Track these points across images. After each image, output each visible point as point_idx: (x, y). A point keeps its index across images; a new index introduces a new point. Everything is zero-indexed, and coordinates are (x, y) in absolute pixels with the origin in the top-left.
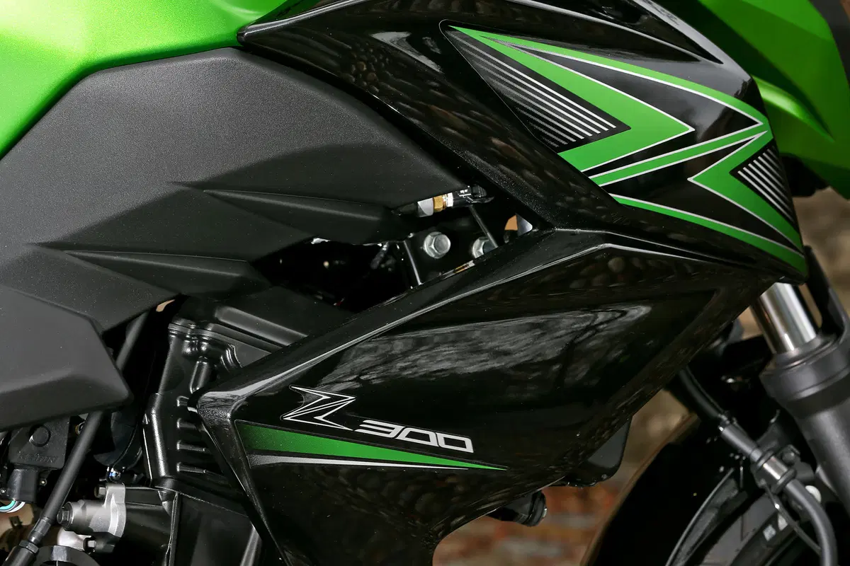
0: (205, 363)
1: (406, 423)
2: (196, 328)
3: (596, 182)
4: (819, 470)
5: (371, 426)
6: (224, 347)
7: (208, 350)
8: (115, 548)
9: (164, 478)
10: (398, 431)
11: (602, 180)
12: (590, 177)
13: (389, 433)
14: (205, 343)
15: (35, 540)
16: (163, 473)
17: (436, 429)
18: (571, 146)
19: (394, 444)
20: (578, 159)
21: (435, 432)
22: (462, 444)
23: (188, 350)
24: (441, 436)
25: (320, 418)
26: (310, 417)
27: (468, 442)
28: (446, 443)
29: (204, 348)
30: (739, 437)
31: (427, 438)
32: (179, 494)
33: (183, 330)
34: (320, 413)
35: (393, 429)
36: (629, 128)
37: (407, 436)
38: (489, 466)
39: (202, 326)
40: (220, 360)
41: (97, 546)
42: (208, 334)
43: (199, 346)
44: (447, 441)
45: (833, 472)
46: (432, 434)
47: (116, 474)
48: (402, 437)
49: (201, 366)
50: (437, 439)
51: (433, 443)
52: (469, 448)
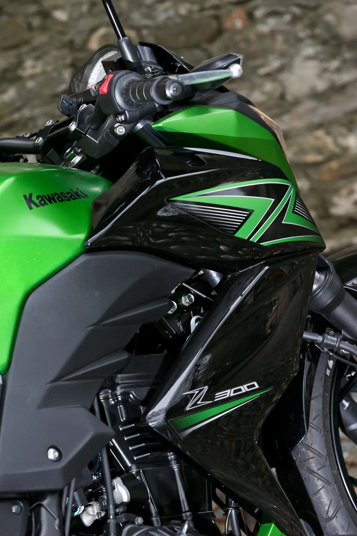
0: (121, 406)
1: (231, 388)
2: (112, 392)
3: (253, 241)
4: (343, 332)
5: (220, 396)
6: (129, 393)
7: (122, 399)
8: (127, 508)
9: (131, 466)
10: (230, 393)
11: (255, 239)
12: (250, 240)
13: (226, 395)
14: (119, 396)
15: (113, 517)
16: (129, 465)
17: (242, 384)
18: (238, 229)
19: (230, 399)
20: (243, 234)
21: (242, 386)
22: (254, 386)
23: (113, 402)
24: (245, 386)
25: (199, 402)
26: (195, 404)
27: (255, 383)
28: (248, 388)
29: (120, 399)
30: (312, 335)
31: (240, 390)
32: (142, 470)
33: (105, 395)
34: (198, 400)
35: (227, 393)
36: (253, 211)
37: (234, 393)
38: (268, 390)
39: (114, 389)
40: (129, 401)
41: (120, 511)
42: (119, 391)
43: (117, 399)
44: (248, 387)
45: (349, 331)
46: (241, 387)
47: (96, 477)
48: (232, 395)
49: (120, 408)
50: (244, 388)
51: (244, 391)
52: (257, 386)
